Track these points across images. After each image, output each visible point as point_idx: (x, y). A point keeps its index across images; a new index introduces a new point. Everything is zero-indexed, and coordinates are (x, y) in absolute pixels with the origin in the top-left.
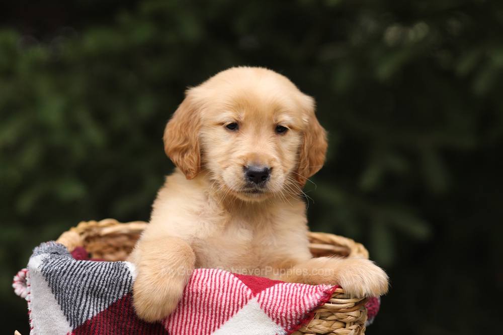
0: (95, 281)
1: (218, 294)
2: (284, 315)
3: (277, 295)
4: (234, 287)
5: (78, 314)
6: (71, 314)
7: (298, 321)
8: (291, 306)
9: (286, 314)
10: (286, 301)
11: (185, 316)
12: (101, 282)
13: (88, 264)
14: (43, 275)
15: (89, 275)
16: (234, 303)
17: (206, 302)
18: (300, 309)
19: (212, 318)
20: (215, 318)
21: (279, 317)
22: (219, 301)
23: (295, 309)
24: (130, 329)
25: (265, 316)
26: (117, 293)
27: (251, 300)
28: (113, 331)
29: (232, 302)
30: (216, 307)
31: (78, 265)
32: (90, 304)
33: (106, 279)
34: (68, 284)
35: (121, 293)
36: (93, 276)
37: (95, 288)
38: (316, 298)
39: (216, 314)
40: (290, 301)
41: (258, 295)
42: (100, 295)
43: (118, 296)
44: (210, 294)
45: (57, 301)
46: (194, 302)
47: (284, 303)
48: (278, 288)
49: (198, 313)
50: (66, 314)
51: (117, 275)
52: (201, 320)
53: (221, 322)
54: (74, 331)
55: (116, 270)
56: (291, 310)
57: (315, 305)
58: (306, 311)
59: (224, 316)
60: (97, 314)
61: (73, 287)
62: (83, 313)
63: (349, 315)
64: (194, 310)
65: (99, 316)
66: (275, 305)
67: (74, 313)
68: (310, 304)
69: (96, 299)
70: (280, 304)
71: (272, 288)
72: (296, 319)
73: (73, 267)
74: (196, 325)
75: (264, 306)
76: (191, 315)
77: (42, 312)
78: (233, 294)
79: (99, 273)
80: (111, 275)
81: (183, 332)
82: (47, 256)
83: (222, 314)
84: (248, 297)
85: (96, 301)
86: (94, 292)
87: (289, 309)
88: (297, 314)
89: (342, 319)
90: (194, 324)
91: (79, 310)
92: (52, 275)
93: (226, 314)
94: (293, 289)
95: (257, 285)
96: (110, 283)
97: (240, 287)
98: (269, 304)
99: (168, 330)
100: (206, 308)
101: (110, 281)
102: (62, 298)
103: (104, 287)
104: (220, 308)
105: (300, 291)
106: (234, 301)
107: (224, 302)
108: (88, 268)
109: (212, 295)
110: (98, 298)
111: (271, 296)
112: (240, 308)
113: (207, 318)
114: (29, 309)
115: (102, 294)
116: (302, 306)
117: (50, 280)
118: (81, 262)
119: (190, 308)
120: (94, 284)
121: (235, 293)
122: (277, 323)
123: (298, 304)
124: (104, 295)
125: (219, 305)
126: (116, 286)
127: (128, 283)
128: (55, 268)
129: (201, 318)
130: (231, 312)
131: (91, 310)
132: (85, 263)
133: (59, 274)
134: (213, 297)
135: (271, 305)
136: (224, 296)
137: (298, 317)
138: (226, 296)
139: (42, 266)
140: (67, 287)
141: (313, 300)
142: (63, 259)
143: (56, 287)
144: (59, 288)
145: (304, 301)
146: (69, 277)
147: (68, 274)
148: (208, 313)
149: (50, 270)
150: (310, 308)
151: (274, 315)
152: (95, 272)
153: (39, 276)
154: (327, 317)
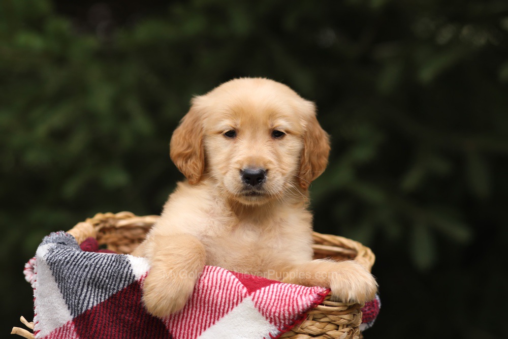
0: (97, 272)
1: (215, 291)
2: (277, 315)
3: (272, 295)
4: (230, 285)
5: (78, 303)
6: (72, 303)
7: (291, 321)
8: (284, 306)
9: (279, 314)
10: (280, 301)
12: (103, 273)
13: (91, 256)
14: (48, 264)
15: (91, 266)
16: (229, 301)
17: (203, 299)
18: (293, 309)
19: (208, 314)
20: (211, 314)
21: (272, 317)
22: (215, 298)
23: (288, 310)
24: (129, 320)
25: (258, 315)
26: (117, 285)
27: (246, 299)
28: (112, 322)
29: (227, 300)
30: (212, 303)
31: (82, 256)
32: (91, 294)
33: (107, 270)
34: (70, 274)
35: (121, 286)
36: (95, 267)
37: (96, 279)
38: (309, 299)
39: (212, 310)
40: (283, 301)
41: (253, 294)
42: (101, 286)
43: (118, 288)
45: (60, 290)
47: (278, 303)
48: (273, 288)
49: (195, 309)
50: (68, 303)
51: (118, 267)
52: (197, 316)
53: (216, 318)
54: (74, 320)
55: (118, 263)
56: (284, 310)
57: (308, 306)
58: (299, 312)
59: (219, 313)
60: (97, 304)
61: (75, 277)
62: (83, 303)
63: (342, 318)
64: (191, 306)
65: (98, 307)
66: (269, 304)
67: (74, 302)
68: (303, 305)
69: (97, 289)
70: (273, 304)
71: (268, 287)
72: (289, 319)
73: (76, 257)
75: (258, 304)
77: (46, 299)
78: (229, 291)
79: (101, 265)
80: (112, 267)
81: (179, 326)
82: (53, 245)
83: (218, 310)
84: (243, 295)
85: (97, 292)
86: (95, 283)
87: (282, 309)
88: (289, 314)
89: (334, 321)
90: (191, 319)
91: (79, 299)
92: (56, 264)
93: (221, 311)
94: (288, 290)
95: (253, 284)
96: (111, 275)
97: (236, 285)
98: (263, 303)
99: (165, 323)
100: (202, 304)
101: (111, 273)
102: (64, 287)
103: (105, 279)
104: (216, 305)
105: (294, 292)
106: (229, 298)
107: (219, 299)
108: (90, 260)
109: (209, 292)
110: (99, 289)
111: (266, 296)
112: (235, 305)
113: (203, 314)
114: (34, 296)
115: (103, 285)
116: (295, 307)
117: (54, 269)
118: (84, 253)
120: (96, 276)
121: (231, 291)
122: (271, 322)
123: (291, 305)
124: (105, 287)
125: (215, 301)
126: (117, 278)
127: (129, 275)
128: (59, 258)
129: (198, 313)
130: (226, 309)
131: (92, 300)
132: (88, 255)
133: (63, 263)
134: (210, 294)
135: (265, 304)
136: (220, 293)
137: (291, 317)
138: (223, 293)
139: (47, 255)
140: (69, 277)
141: (306, 301)
142: (68, 250)
143: (59, 276)
144: (62, 277)
145: (297, 302)
146: (71, 267)
147: (71, 264)
148: (204, 309)
149: (55, 260)
150: (303, 309)
151: (268, 314)
152: (97, 263)
153: (45, 264)
154: (320, 319)
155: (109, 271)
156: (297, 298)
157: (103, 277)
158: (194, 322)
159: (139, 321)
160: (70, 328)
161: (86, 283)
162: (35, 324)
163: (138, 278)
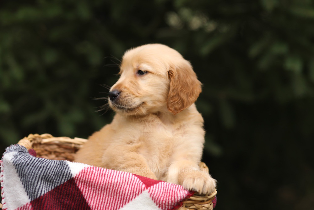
0: (48, 171)
1: (124, 186)
2: (164, 202)
3: (161, 189)
4: (134, 182)
5: (35, 191)
6: (30, 191)
8: (169, 197)
9: (166, 202)
10: (166, 193)
11: (102, 198)
12: (51, 172)
13: (43, 161)
14: (14, 165)
15: (44, 167)
16: (133, 192)
17: (116, 190)
18: (175, 199)
19: (118, 201)
20: (121, 201)
21: (161, 203)
22: (124, 190)
23: (171, 199)
24: (67, 203)
25: (152, 202)
26: (60, 180)
27: (144, 191)
28: (56, 204)
30: (122, 194)
31: (37, 161)
32: (43, 185)
34: (30, 172)
35: (63, 181)
36: (46, 168)
37: (47, 176)
38: (185, 193)
39: (121, 198)
40: (168, 194)
41: (149, 188)
42: (49, 181)
43: (61, 182)
44: (119, 185)
45: (22, 182)
46: (108, 189)
47: (165, 195)
48: (161, 185)
49: (110, 197)
50: (27, 191)
51: (61, 168)
52: (111, 202)
53: (124, 203)
54: (32, 203)
55: (61, 166)
56: (169, 199)
57: (184, 197)
58: (178, 201)
59: (126, 200)
60: (47, 192)
61: (33, 174)
62: (38, 191)
63: (203, 206)
64: (108, 195)
65: (48, 194)
66: (159, 195)
67: (32, 191)
68: (180, 197)
70: (162, 195)
71: (158, 184)
72: (171, 206)
73: (33, 161)
74: (108, 204)
75: (152, 195)
76: (106, 198)
77: (11, 188)
78: (133, 186)
79: (50, 167)
80: (58, 168)
81: (99, 208)
82: (16, 153)
83: (125, 198)
84: (143, 189)
85: (46, 184)
86: (46, 179)
87: (167, 199)
88: (172, 202)
89: (199, 208)
91: (35, 189)
92: (20, 165)
93: (128, 199)
94: (171, 186)
95: (149, 182)
96: (56, 173)
97: (138, 183)
98: (155, 194)
99: (90, 206)
100: (115, 194)
102: (25, 181)
103: (52, 176)
104: (124, 195)
105: (175, 188)
106: (133, 191)
107: (127, 191)
108: (43, 163)
111: (157, 190)
112: (137, 195)
113: (115, 201)
114: (2, 186)
115: (51, 180)
116: (176, 197)
117: (18, 169)
118: (39, 159)
119: (105, 193)
120: (47, 173)
121: (135, 186)
122: (159, 207)
123: (173, 196)
125: (124, 192)
126: (60, 175)
127: (68, 174)
128: (22, 161)
129: (112, 200)
130: (131, 198)
131: (43, 189)
132: (41, 160)
133: (25, 165)
134: (121, 188)
135: (157, 195)
136: (128, 187)
137: (173, 204)
139: (13, 160)
140: (29, 174)
141: (183, 194)
142: (27, 156)
143: (22, 173)
144: (24, 174)
145: (177, 195)
146: (31, 167)
148: (116, 197)
149: (19, 163)
150: (181, 199)
151: (158, 201)
152: (47, 165)
153: (11, 165)
154: (190, 207)
155: (55, 171)
156: (177, 192)
157: (51, 174)
158: (109, 206)
159: (73, 204)
160: (29, 207)
161: (40, 178)
162: (3, 205)
163: (74, 176)
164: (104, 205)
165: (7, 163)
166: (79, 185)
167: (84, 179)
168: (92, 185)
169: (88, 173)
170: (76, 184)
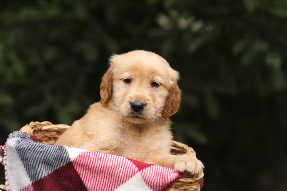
0: (48, 156)
1: (118, 169)
2: (155, 184)
3: (152, 172)
4: (128, 166)
5: (36, 174)
6: (31, 174)
8: (160, 179)
9: (157, 183)
10: (157, 175)
11: (98, 180)
12: (51, 156)
13: (44, 146)
14: (17, 150)
15: (44, 151)
17: (111, 173)
18: (165, 181)
19: (113, 182)
20: (115, 183)
21: (152, 185)
22: (119, 173)
23: (162, 181)
24: (65, 185)
25: (144, 184)
26: (59, 163)
27: (137, 174)
28: (55, 186)
29: (126, 174)
31: (38, 146)
32: (43, 169)
33: (54, 155)
34: (31, 156)
35: (62, 164)
36: (46, 152)
37: (47, 160)
38: (175, 175)
39: (116, 180)
40: (159, 176)
41: (141, 171)
42: (49, 164)
43: (60, 165)
44: (114, 168)
45: (24, 166)
46: (104, 172)
47: (156, 177)
48: (153, 168)
49: (105, 179)
50: (29, 173)
51: (60, 153)
52: (107, 183)
53: (118, 185)
54: (33, 184)
55: (60, 151)
56: (159, 181)
57: (173, 179)
58: (168, 182)
59: (120, 182)
60: (47, 175)
61: (34, 158)
62: (39, 174)
64: (103, 177)
66: (151, 177)
67: (33, 173)
68: (170, 179)
69: (47, 166)
70: (153, 177)
71: (149, 168)
72: (162, 187)
73: (35, 146)
74: (104, 186)
75: (144, 177)
76: (101, 180)
77: (14, 171)
78: (127, 169)
79: (50, 151)
80: (57, 153)
81: (95, 189)
82: (19, 139)
83: (119, 180)
84: (136, 171)
86: (47, 162)
87: (158, 180)
88: (163, 183)
89: (187, 189)
90: (103, 185)
91: (36, 172)
92: (22, 150)
93: (122, 181)
94: (162, 169)
95: (141, 166)
96: (56, 158)
97: (131, 166)
99: (87, 187)
100: (110, 176)
101: (56, 156)
102: (27, 164)
103: (52, 160)
104: (119, 177)
105: (166, 171)
107: (121, 173)
108: (43, 148)
109: (115, 169)
110: (48, 165)
111: (149, 173)
112: (130, 178)
113: (110, 182)
114: (5, 169)
116: (166, 179)
117: (20, 153)
118: (39, 144)
119: (101, 176)
120: (47, 158)
122: (151, 188)
123: (164, 178)
124: (52, 164)
125: (118, 175)
126: (59, 159)
127: (67, 158)
128: (24, 146)
129: (107, 182)
130: (125, 180)
131: (44, 172)
132: (42, 145)
133: (26, 150)
134: (115, 170)
135: (148, 177)
137: (163, 186)
138: (123, 170)
139: (16, 145)
140: (30, 158)
141: (173, 176)
142: (29, 142)
143: (24, 157)
144: (26, 158)
145: (167, 177)
146: (32, 152)
147: (32, 151)
148: (111, 180)
149: (21, 148)
150: (171, 181)
151: (150, 183)
152: (47, 150)
153: (14, 150)
154: (179, 188)
156: (167, 174)
157: (51, 158)
158: (105, 187)
159: (71, 185)
160: (30, 189)
161: (41, 162)
162: (6, 186)
163: (72, 160)
164: (100, 186)
165: (11, 148)
166: (76, 168)
167: (81, 163)
168: (88, 168)
169: (85, 157)
170: (74, 167)
